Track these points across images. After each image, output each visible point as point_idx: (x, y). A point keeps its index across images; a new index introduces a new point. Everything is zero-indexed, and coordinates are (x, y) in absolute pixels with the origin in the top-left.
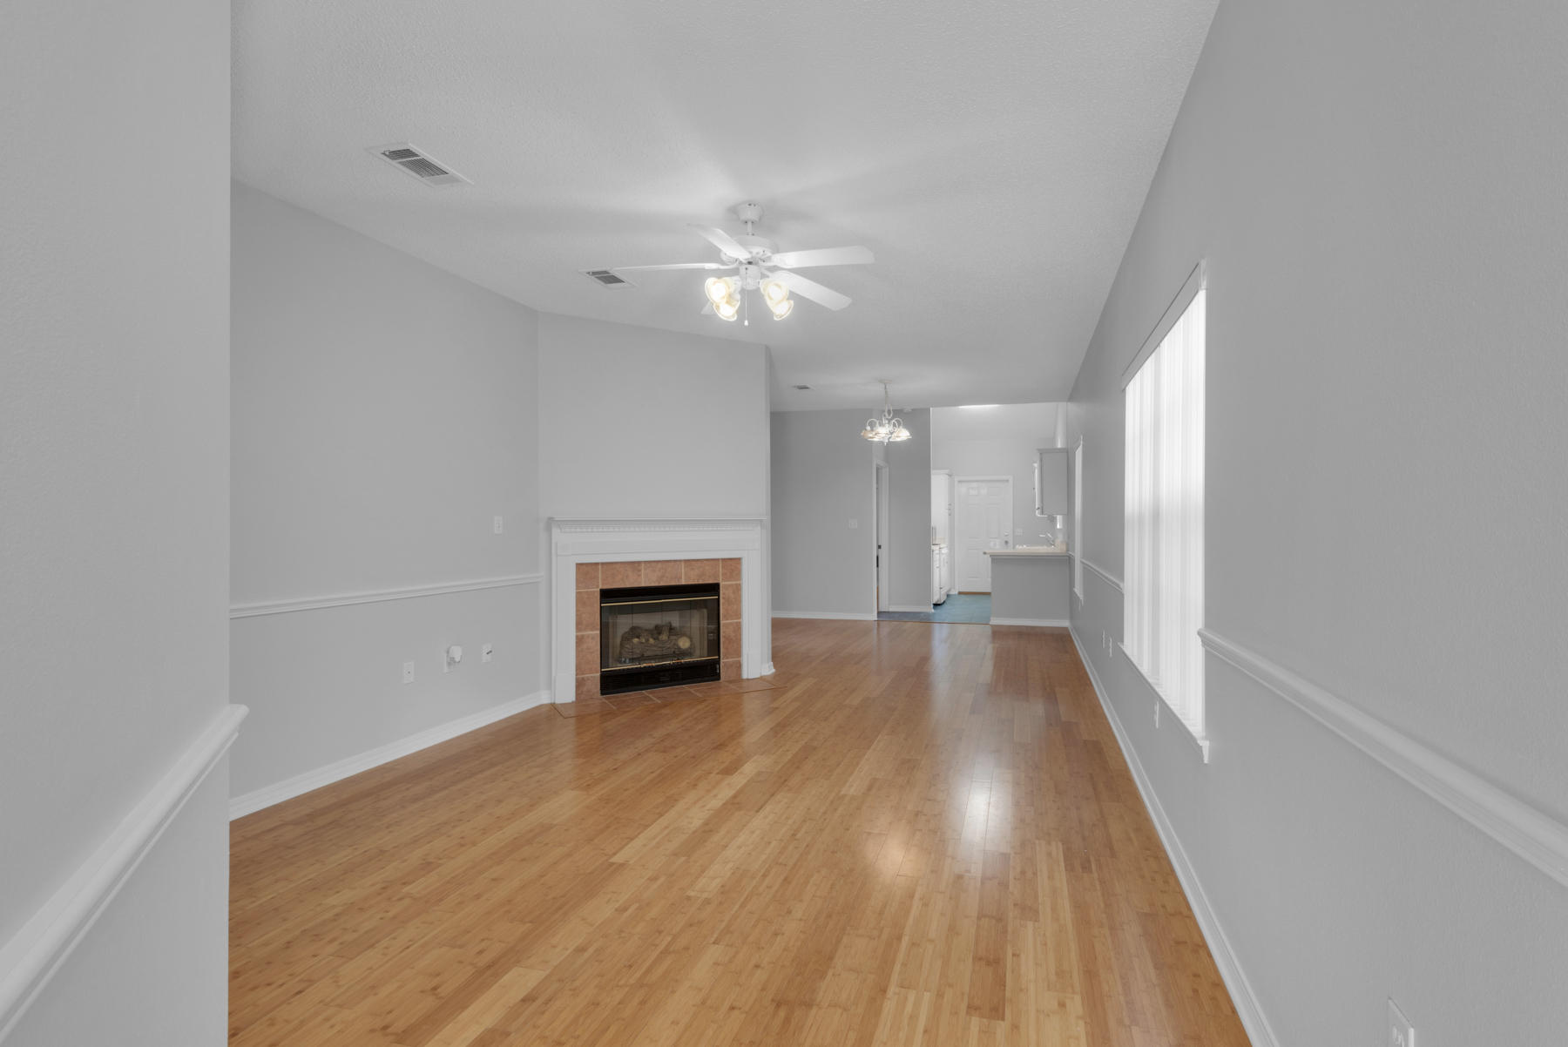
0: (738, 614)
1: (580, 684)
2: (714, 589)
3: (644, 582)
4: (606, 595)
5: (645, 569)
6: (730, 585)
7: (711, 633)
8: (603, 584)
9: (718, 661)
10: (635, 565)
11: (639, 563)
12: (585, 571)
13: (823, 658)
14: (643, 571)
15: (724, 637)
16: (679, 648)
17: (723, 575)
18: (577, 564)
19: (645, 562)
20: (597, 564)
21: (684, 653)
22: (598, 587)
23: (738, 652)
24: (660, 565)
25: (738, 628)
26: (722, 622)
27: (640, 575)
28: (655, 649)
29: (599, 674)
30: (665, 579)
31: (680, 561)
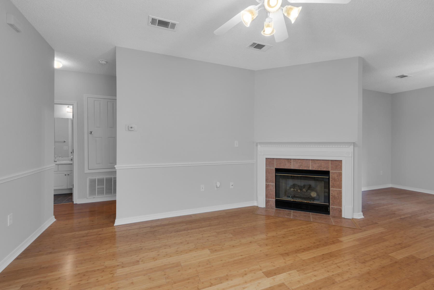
0: (340, 186)
1: (267, 202)
2: (327, 173)
3: (292, 167)
4: (277, 170)
5: (293, 162)
6: (335, 173)
7: (326, 192)
8: (276, 167)
9: (329, 206)
10: (289, 160)
11: (291, 159)
12: (269, 161)
13: (402, 217)
14: (292, 163)
15: (331, 196)
16: (311, 196)
17: (331, 167)
18: (266, 158)
19: (293, 159)
20: (274, 159)
21: (313, 199)
22: (274, 167)
23: (340, 204)
24: (299, 161)
25: (340, 193)
26: (331, 189)
27: (291, 164)
28: (300, 194)
29: (274, 200)
30: (302, 167)
31: (309, 160)
